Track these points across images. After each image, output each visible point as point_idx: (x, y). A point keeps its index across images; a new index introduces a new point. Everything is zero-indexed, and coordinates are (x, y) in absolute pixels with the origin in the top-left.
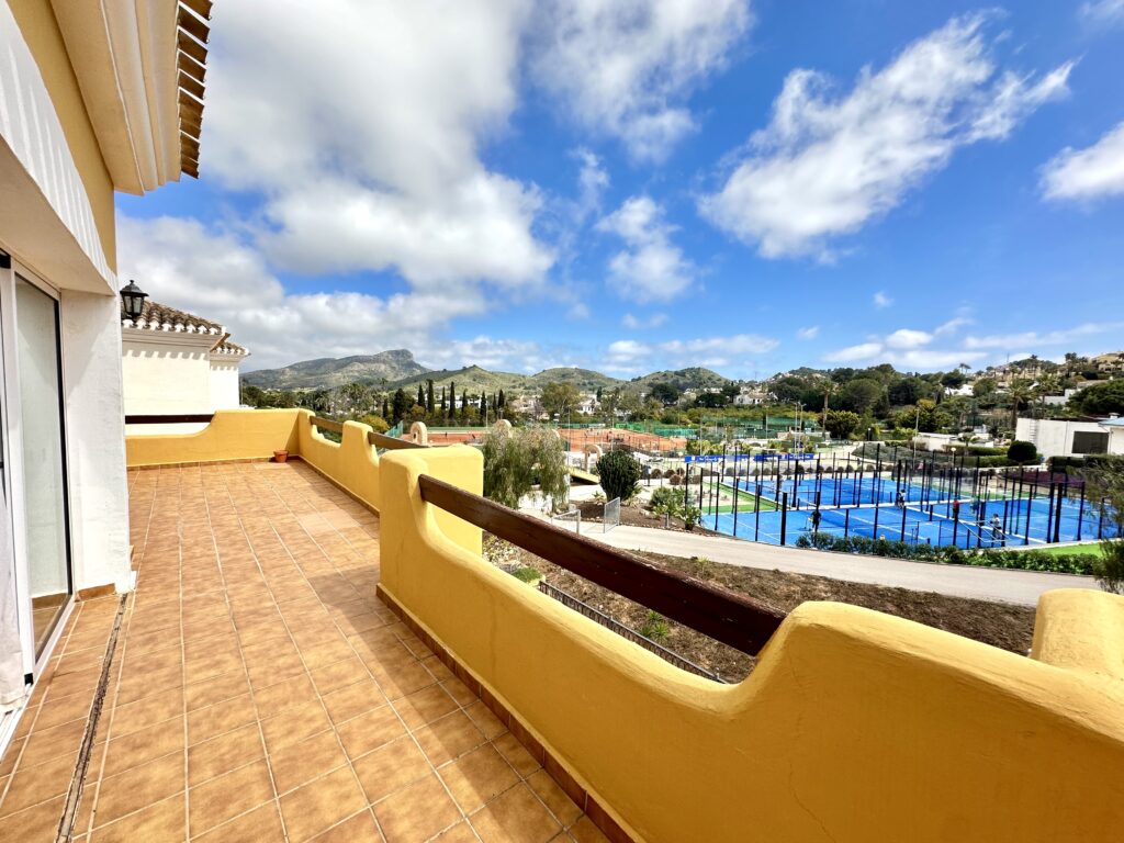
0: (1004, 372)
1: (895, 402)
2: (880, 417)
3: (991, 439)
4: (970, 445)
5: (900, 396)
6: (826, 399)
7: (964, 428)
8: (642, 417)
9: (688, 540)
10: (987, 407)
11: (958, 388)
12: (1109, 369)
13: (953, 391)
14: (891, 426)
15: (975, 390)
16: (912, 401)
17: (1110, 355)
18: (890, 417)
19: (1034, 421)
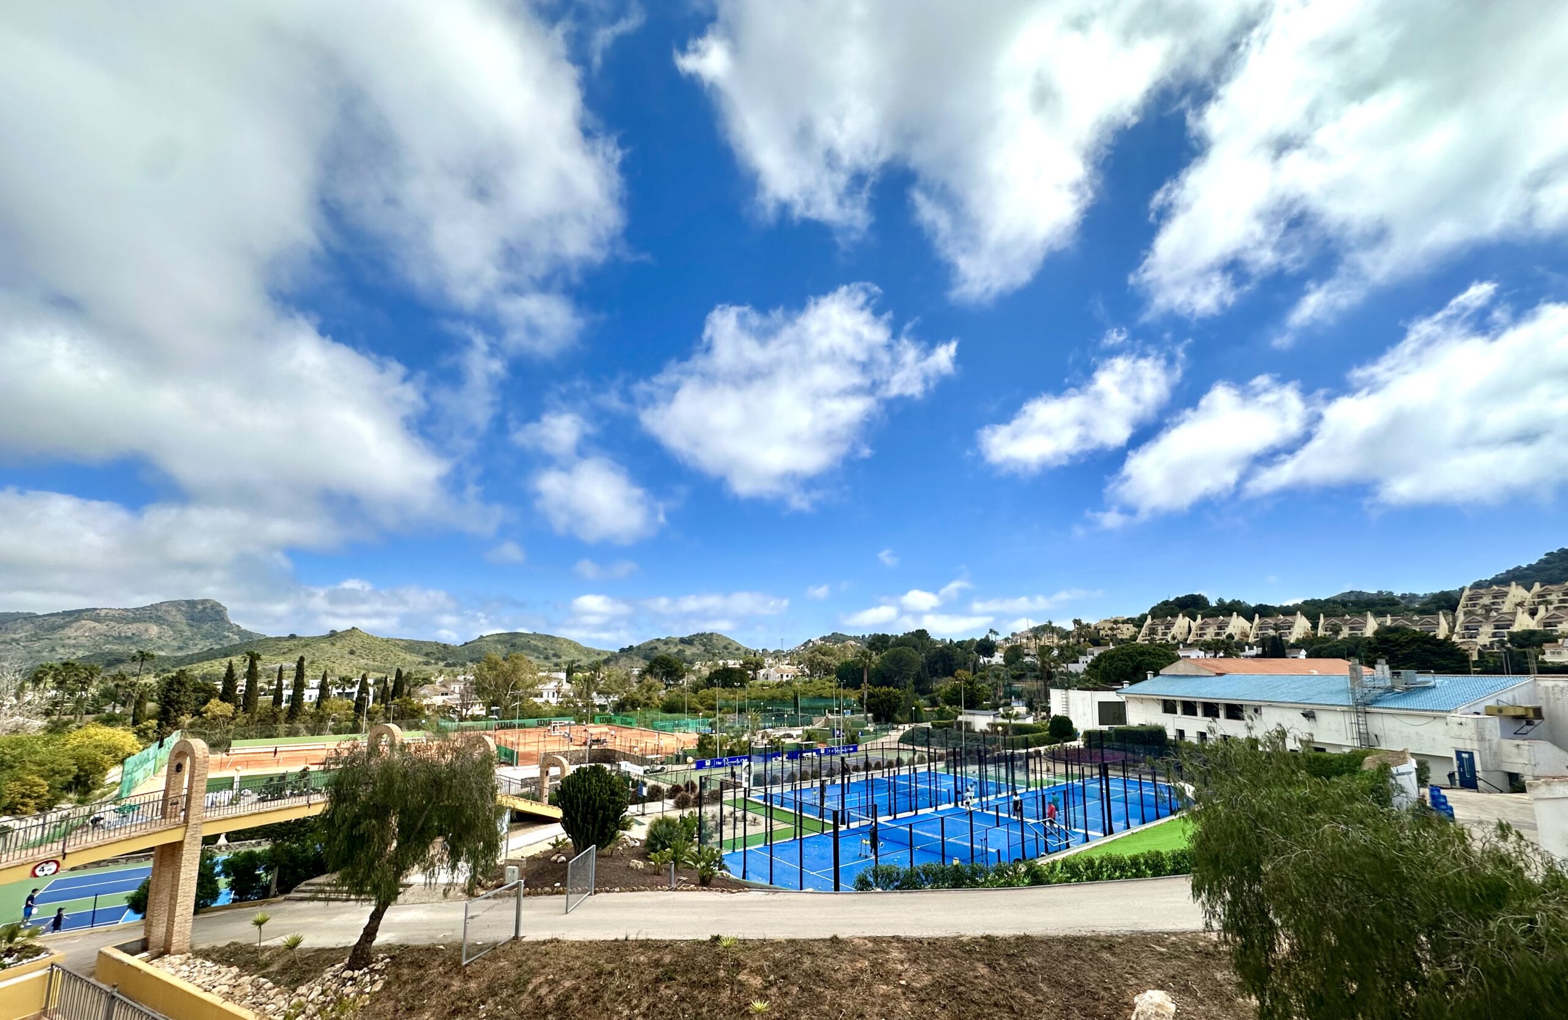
0: (1028, 638)
1: (935, 673)
2: (923, 692)
3: (1028, 714)
4: (1013, 721)
5: (937, 666)
6: (866, 672)
7: (1002, 702)
8: (634, 704)
9: (705, 904)
10: (1019, 678)
11: (991, 657)
12: (1107, 636)
13: (986, 659)
14: (934, 703)
15: (1005, 658)
16: (950, 672)
17: (1106, 621)
18: (932, 691)
19: (1064, 692)
